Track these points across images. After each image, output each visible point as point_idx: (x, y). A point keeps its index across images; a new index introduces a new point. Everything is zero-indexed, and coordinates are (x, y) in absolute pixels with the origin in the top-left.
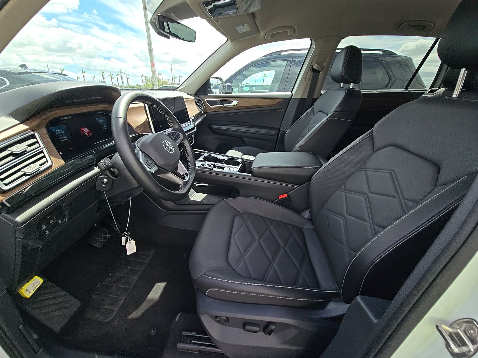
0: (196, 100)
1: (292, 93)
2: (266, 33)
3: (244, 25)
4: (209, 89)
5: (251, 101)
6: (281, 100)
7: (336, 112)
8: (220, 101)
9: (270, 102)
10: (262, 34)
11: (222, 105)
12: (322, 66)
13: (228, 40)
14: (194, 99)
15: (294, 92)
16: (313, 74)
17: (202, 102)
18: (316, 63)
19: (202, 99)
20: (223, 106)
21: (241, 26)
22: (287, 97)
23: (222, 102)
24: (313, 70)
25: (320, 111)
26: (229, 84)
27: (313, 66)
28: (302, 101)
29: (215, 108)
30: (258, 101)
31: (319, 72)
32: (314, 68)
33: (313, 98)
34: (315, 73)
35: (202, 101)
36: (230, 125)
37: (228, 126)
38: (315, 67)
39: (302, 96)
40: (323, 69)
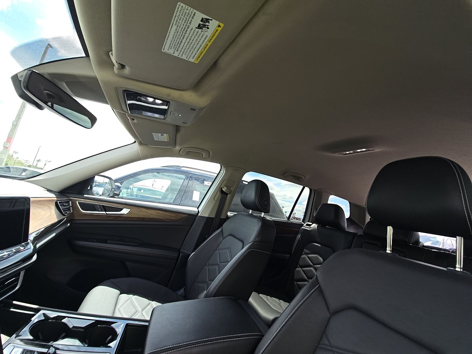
0: (59, 200)
1: (198, 210)
2: (182, 149)
3: (164, 134)
4: (89, 188)
5: (148, 212)
6: (186, 215)
7: (256, 243)
8: (102, 206)
9: (173, 217)
10: (178, 148)
11: (104, 212)
12: (230, 190)
13: (135, 142)
14: (56, 199)
15: (200, 209)
16: (222, 195)
17: (69, 204)
18: (225, 186)
19: (71, 200)
20: (104, 214)
21: (160, 135)
22: (193, 213)
23: (105, 209)
24: (222, 192)
25: (231, 235)
26: (119, 184)
27: (222, 188)
28: (209, 220)
29: (91, 215)
30: (158, 213)
31: (227, 194)
32: (222, 190)
33: (221, 219)
34: (223, 195)
35: (70, 202)
36: (108, 241)
37: (106, 243)
38: (224, 190)
39: (210, 214)
40: (230, 193)
